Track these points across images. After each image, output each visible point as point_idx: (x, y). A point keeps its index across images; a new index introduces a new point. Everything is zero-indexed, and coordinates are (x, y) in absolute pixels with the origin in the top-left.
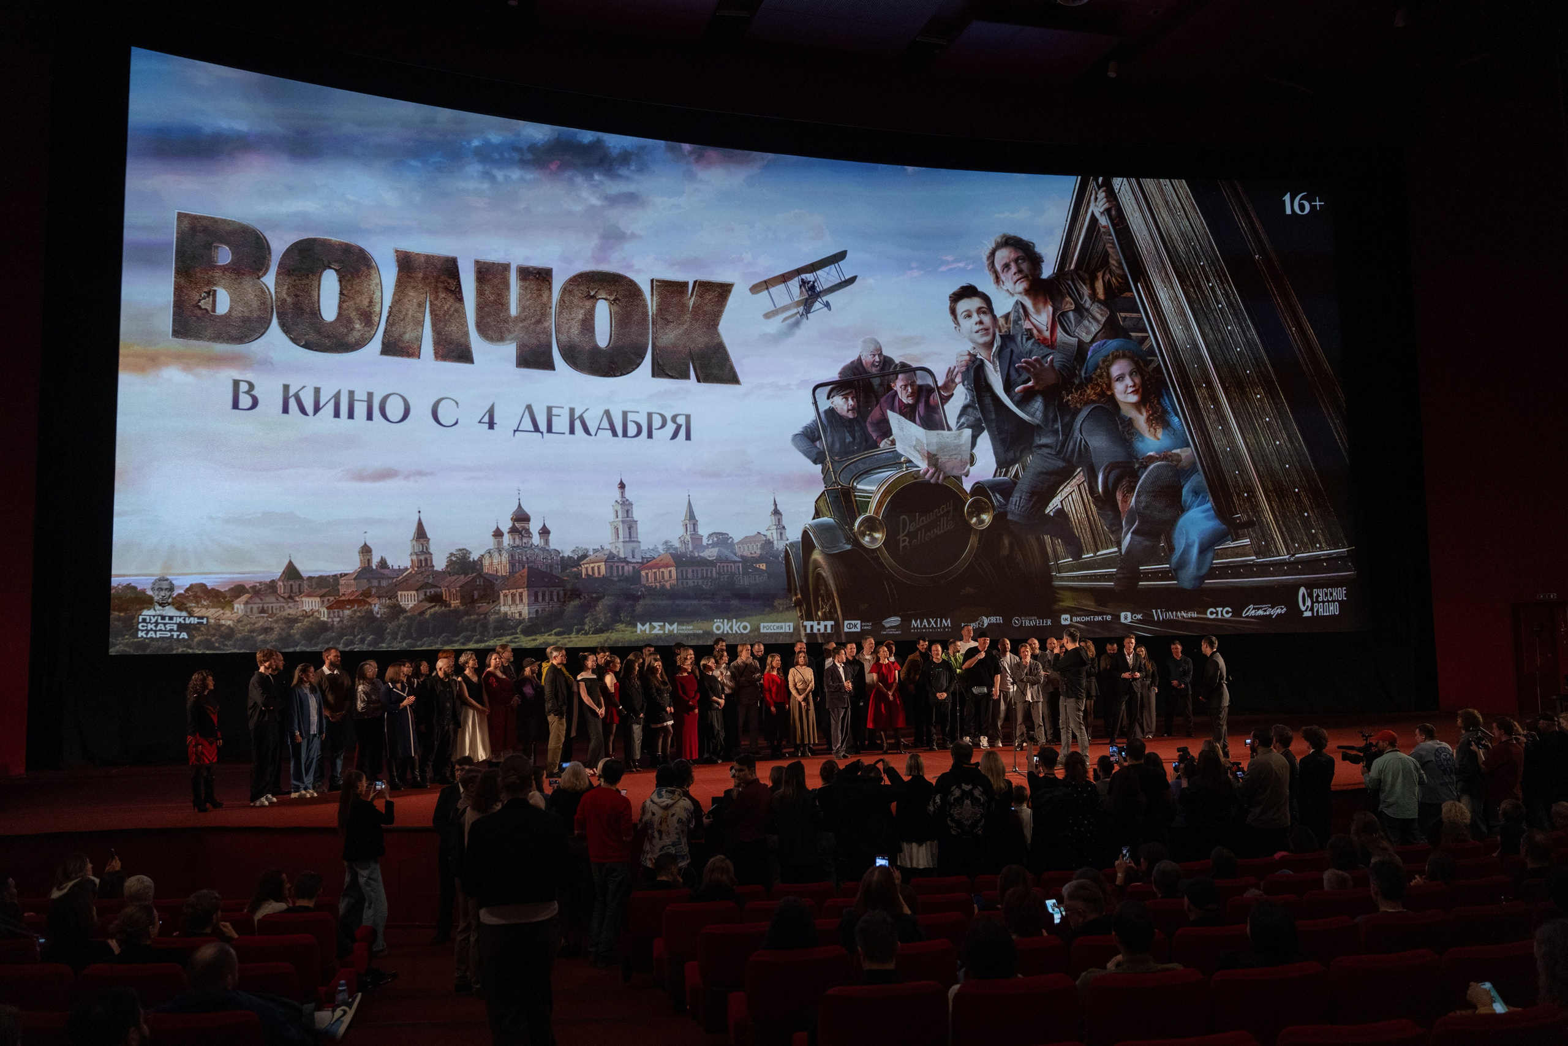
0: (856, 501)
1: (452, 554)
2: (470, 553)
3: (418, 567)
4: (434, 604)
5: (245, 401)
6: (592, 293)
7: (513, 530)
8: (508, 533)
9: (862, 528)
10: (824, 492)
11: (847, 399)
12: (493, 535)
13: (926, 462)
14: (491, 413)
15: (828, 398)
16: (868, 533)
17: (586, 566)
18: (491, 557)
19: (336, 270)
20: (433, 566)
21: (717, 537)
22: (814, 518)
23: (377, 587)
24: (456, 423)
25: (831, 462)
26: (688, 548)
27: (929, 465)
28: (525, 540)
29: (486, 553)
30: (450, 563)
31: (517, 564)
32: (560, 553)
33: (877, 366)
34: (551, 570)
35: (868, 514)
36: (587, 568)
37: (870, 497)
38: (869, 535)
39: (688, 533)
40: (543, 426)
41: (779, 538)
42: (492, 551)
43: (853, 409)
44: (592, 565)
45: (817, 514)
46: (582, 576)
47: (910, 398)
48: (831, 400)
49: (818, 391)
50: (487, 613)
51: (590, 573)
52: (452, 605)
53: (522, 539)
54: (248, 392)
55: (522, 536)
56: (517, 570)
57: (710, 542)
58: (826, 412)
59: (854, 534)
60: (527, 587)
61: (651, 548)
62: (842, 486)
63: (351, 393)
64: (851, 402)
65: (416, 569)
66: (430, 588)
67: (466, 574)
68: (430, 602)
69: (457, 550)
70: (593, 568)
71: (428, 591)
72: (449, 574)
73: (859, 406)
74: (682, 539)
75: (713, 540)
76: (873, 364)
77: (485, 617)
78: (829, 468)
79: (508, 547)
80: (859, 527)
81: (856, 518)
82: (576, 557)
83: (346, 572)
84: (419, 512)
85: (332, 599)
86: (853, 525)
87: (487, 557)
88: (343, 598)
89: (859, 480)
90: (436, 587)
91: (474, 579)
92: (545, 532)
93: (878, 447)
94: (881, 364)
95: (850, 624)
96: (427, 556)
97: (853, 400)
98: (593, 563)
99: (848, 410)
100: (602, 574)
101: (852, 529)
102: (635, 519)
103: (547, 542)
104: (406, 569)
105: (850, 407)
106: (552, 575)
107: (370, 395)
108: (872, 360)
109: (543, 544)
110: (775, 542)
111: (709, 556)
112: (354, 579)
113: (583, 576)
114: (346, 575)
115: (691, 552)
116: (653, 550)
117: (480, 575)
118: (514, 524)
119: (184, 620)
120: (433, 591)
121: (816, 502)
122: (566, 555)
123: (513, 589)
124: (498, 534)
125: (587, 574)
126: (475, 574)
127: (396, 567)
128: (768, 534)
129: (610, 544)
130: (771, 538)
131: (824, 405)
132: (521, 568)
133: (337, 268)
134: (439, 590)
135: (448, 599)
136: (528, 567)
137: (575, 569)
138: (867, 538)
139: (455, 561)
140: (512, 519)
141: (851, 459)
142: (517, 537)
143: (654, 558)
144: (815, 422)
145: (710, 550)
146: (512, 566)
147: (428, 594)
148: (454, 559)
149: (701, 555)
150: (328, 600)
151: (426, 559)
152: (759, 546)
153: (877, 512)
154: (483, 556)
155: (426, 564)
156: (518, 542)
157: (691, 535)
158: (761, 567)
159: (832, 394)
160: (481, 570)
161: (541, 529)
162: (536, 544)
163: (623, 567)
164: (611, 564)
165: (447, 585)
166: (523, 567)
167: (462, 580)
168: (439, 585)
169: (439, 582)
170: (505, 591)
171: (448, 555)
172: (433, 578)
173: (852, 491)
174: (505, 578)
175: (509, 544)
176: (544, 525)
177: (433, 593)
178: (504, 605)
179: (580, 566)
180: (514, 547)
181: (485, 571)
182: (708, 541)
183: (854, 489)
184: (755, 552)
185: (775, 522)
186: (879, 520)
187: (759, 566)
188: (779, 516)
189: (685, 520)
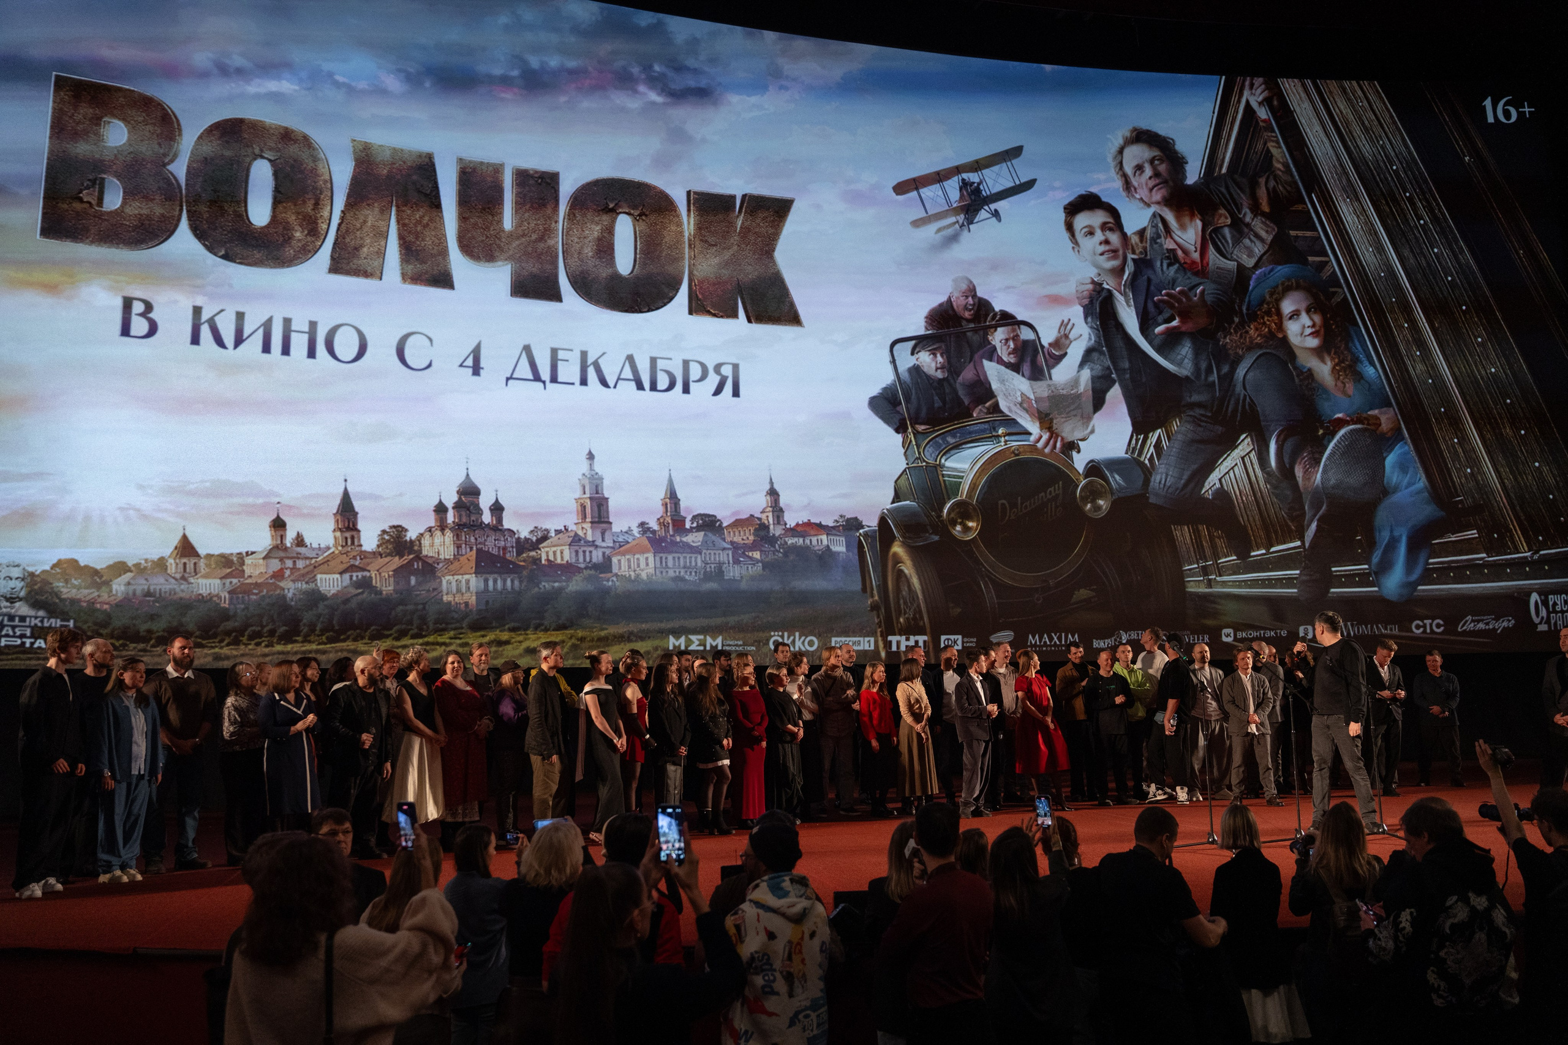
0: (945, 482)
1: (384, 532)
2: (406, 530)
3: (342, 546)
4: (360, 591)
6: (611, 206)
7: (458, 506)
8: (453, 508)
9: (953, 515)
10: (905, 470)
12: (434, 511)
13: (1037, 423)
14: (476, 355)
16: (959, 521)
17: (547, 550)
18: (431, 535)
20: (361, 546)
21: (702, 519)
22: (893, 502)
23: (291, 569)
24: (430, 365)
26: (668, 532)
28: (473, 518)
29: (426, 531)
30: (382, 543)
31: (464, 546)
32: (515, 534)
34: (504, 554)
35: (959, 498)
36: (547, 553)
37: (962, 477)
38: (962, 523)
39: (669, 514)
40: (545, 374)
41: (776, 522)
42: (432, 530)
44: (554, 549)
45: (897, 497)
46: (541, 561)
49: (897, 346)
50: (426, 602)
51: (551, 558)
52: (384, 592)
53: (469, 516)
55: (470, 512)
56: (464, 553)
57: (695, 525)
59: (943, 523)
60: (475, 573)
61: (625, 529)
62: (927, 462)
63: (287, 322)
65: (340, 548)
66: (356, 572)
67: (401, 556)
68: (357, 588)
69: (391, 527)
70: (555, 554)
71: (355, 574)
72: (381, 555)
74: (661, 521)
75: (697, 523)
77: (424, 608)
79: (453, 525)
80: (950, 512)
81: (945, 502)
82: (534, 539)
83: (254, 550)
84: (346, 480)
86: (942, 510)
87: (427, 536)
89: (947, 455)
90: (363, 570)
91: (410, 563)
92: (497, 509)
96: (354, 533)
98: (555, 546)
100: (565, 560)
101: (939, 515)
102: (607, 496)
103: (500, 520)
104: (328, 548)
106: (506, 559)
107: (313, 325)
109: (495, 522)
110: (772, 527)
111: (693, 542)
112: (264, 558)
113: (543, 562)
114: (253, 553)
115: (671, 536)
117: (419, 557)
118: (460, 498)
120: (360, 573)
121: (896, 482)
122: (522, 536)
123: (458, 575)
124: (441, 509)
125: (548, 560)
126: (411, 556)
127: (315, 545)
128: (764, 517)
129: (574, 523)
130: (766, 522)
132: (468, 550)
134: (368, 574)
135: (378, 585)
136: (477, 549)
137: (533, 554)
138: (960, 528)
139: (388, 541)
140: (458, 492)
142: (464, 514)
143: (628, 542)
145: (695, 534)
146: (458, 547)
147: (354, 578)
148: (387, 537)
149: (684, 539)
151: (353, 538)
152: (752, 531)
153: (969, 495)
154: (422, 535)
155: (353, 543)
156: (464, 520)
157: (672, 516)
158: (755, 556)
160: (420, 551)
161: (492, 505)
162: (486, 523)
163: (591, 552)
164: (577, 548)
165: (377, 568)
166: (471, 549)
167: (397, 562)
168: (368, 568)
169: (368, 564)
170: (448, 578)
171: (380, 533)
172: (361, 559)
173: (939, 469)
174: (448, 561)
175: (454, 522)
176: (497, 499)
177: (360, 577)
178: (447, 594)
179: (540, 549)
180: (461, 525)
181: (425, 552)
182: (692, 523)
183: (941, 466)
184: (748, 538)
185: (771, 503)
186: (972, 505)
187: (753, 554)
188: (776, 497)
189: (665, 498)
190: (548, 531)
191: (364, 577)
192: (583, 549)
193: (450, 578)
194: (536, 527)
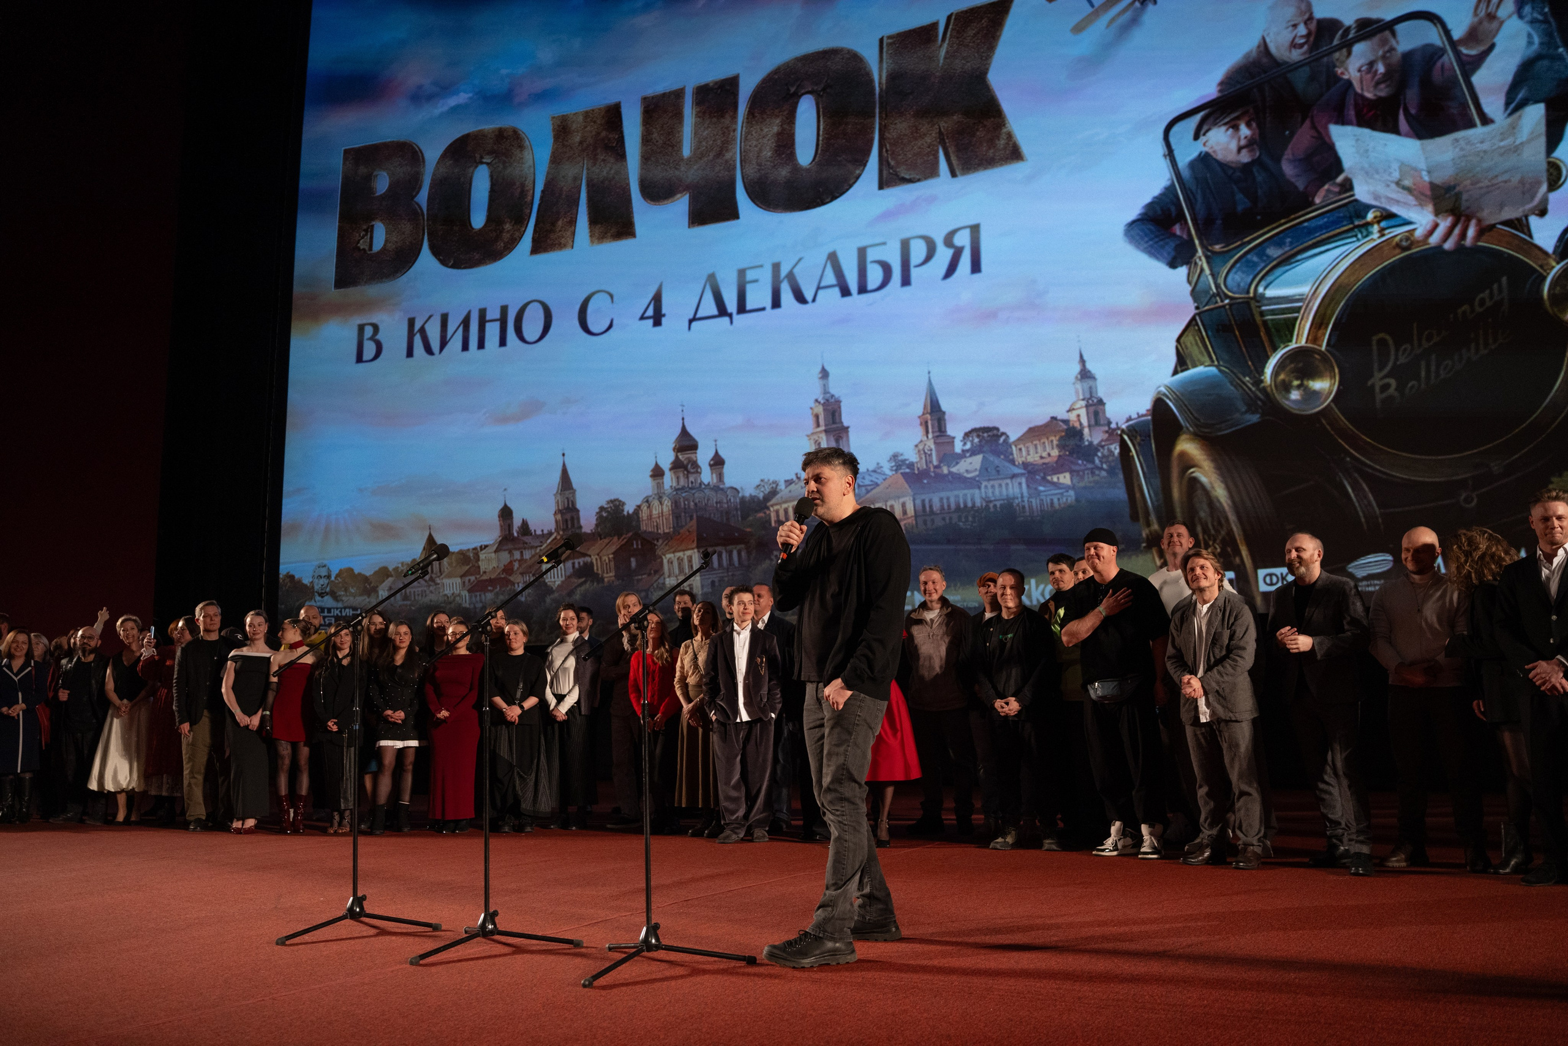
0: (1265, 323)
1: (601, 509)
2: (624, 504)
3: (564, 530)
4: (583, 579)
5: (369, 349)
7: (677, 466)
8: (671, 469)
9: (1282, 377)
10: (1193, 319)
11: (1236, 128)
12: (651, 476)
13: (1430, 208)
14: (657, 299)
15: (1196, 137)
16: (1296, 383)
17: (776, 508)
18: (649, 506)
19: (488, 164)
20: (581, 527)
21: (978, 436)
22: (1175, 373)
23: (519, 561)
24: (610, 326)
25: (1207, 258)
26: (931, 462)
27: (1437, 213)
28: (691, 479)
29: (643, 502)
30: (601, 520)
31: (683, 514)
32: (738, 492)
33: (1301, 46)
34: (728, 519)
35: (1293, 345)
36: (777, 512)
37: (1298, 309)
38: (1299, 387)
39: (930, 436)
40: (731, 306)
41: (1093, 422)
42: (650, 499)
43: (1250, 144)
44: (785, 506)
45: (1182, 363)
46: (770, 524)
47: (1382, 86)
48: (1203, 139)
49: (1175, 129)
50: (649, 589)
52: (606, 580)
53: (688, 478)
54: (372, 338)
55: (688, 472)
56: (684, 523)
57: (968, 446)
58: (1192, 165)
59: (1264, 390)
60: (697, 547)
61: (871, 469)
62: (1231, 298)
63: (483, 313)
64: (1245, 131)
65: (561, 533)
66: (578, 558)
67: (620, 536)
68: (580, 577)
69: (608, 502)
71: (576, 561)
72: (600, 535)
73: (1262, 135)
74: (921, 447)
75: (972, 442)
76: (1293, 45)
78: (1202, 270)
79: (670, 491)
80: (1276, 373)
81: (1267, 358)
82: (761, 496)
83: (485, 543)
84: (564, 455)
85: (473, 578)
86: (1262, 373)
87: (645, 508)
88: (485, 577)
89: (1269, 278)
90: (585, 556)
91: (629, 542)
92: (718, 462)
93: (1312, 203)
94: (1312, 39)
95: (1271, 575)
96: (574, 513)
97: (1248, 125)
98: (785, 502)
99: (1240, 149)
101: (1258, 382)
102: (846, 424)
103: (720, 477)
104: (550, 534)
105: (1243, 142)
106: (730, 525)
107: (504, 310)
108: (1290, 37)
109: (715, 481)
110: (1086, 431)
111: (967, 471)
112: (495, 552)
114: (486, 546)
115: (936, 467)
116: (874, 471)
117: (637, 534)
118: (677, 457)
119: (341, 612)
120: (581, 560)
121: (1178, 340)
122: (748, 495)
123: (679, 551)
124: (657, 473)
126: (630, 534)
127: (539, 532)
128: (1072, 416)
130: (1077, 425)
131: (1188, 151)
132: (688, 519)
133: (489, 161)
134: (588, 559)
135: (600, 572)
136: (697, 517)
137: (761, 515)
138: (1295, 395)
139: (606, 518)
140: (674, 449)
141: (1249, 242)
142: (681, 475)
143: (877, 485)
144: (1169, 190)
145: (969, 460)
146: (677, 517)
147: (577, 566)
148: (604, 515)
149: (954, 470)
150: (469, 580)
151: (572, 519)
152: (1055, 442)
153: (1314, 337)
154: (639, 507)
155: (573, 525)
156: (682, 482)
157: (935, 438)
158: (1062, 480)
159: (1205, 128)
160: (639, 527)
161: (712, 460)
162: (706, 482)
165: (597, 551)
166: (691, 518)
167: (615, 544)
168: (589, 553)
169: (589, 548)
170: (669, 556)
171: (597, 510)
172: (581, 543)
173: (1253, 304)
174: (667, 537)
175: (671, 487)
176: (717, 452)
177: (582, 564)
178: (669, 576)
179: (768, 508)
180: (678, 489)
181: (643, 527)
182: (965, 444)
183: (1259, 299)
184: (1049, 455)
185: (1084, 394)
186: (1320, 352)
187: (1058, 478)
188: (1090, 382)
189: (923, 414)
190: (776, 483)
191: (585, 564)
193: (671, 555)
194: (762, 481)
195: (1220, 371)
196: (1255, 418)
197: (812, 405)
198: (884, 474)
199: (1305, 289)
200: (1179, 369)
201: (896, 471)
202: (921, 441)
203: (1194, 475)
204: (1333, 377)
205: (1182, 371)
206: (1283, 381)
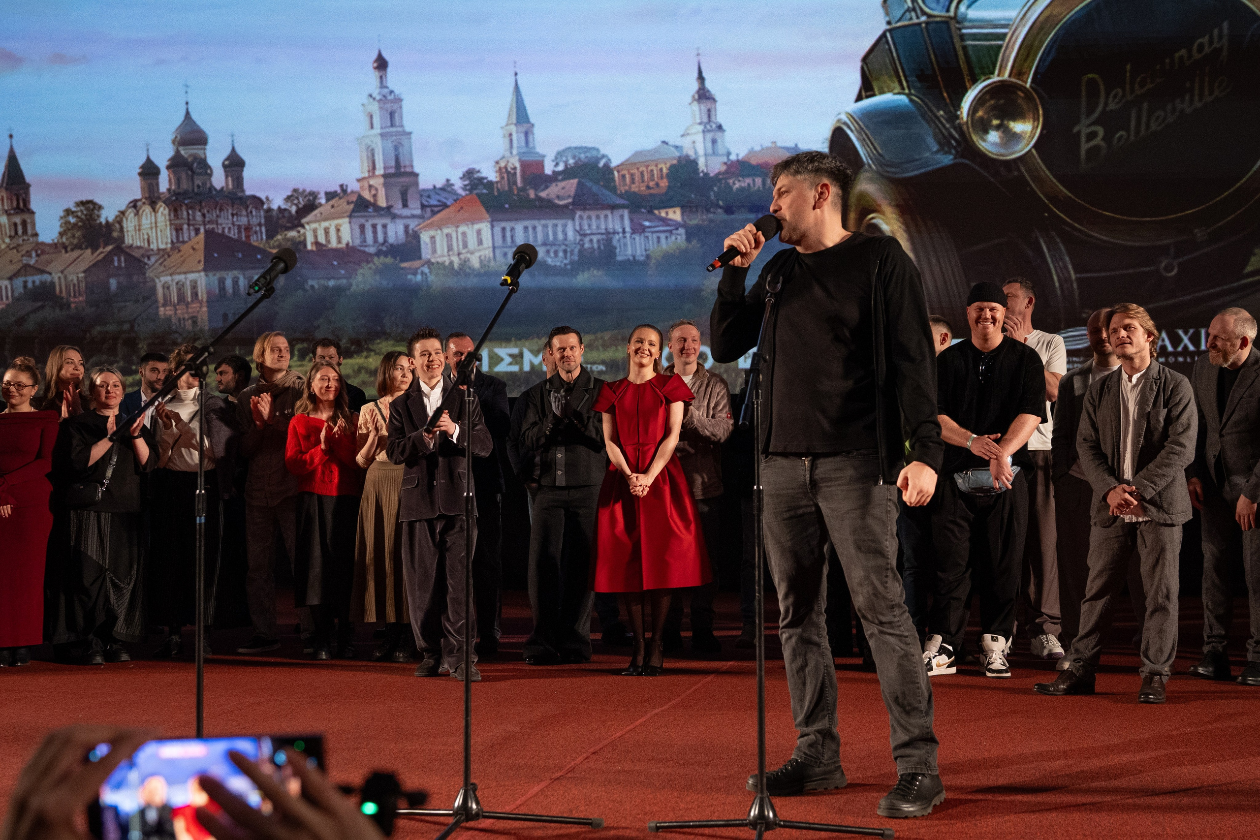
0: (965, 48)
1: (68, 212)
2: (100, 207)
3: (11, 237)
4: (39, 304)
7: (176, 163)
8: (168, 168)
9: (980, 113)
10: (883, 36)
12: (140, 174)
16: (995, 122)
17: (313, 226)
18: (137, 214)
20: (36, 235)
21: (575, 160)
26: (515, 183)
28: (198, 181)
29: (128, 207)
30: (67, 229)
31: (185, 227)
32: (262, 203)
34: (248, 237)
35: (995, 78)
36: (315, 231)
37: (1002, 37)
38: (998, 128)
39: (515, 151)
42: (138, 204)
44: (325, 224)
46: (305, 246)
50: (135, 319)
51: (322, 239)
52: (73, 306)
53: (192, 180)
55: (193, 172)
56: (186, 239)
59: (959, 128)
60: (205, 270)
62: (931, 16)
65: (7, 240)
66: (32, 275)
67: (95, 248)
68: (34, 300)
69: (78, 204)
70: (327, 232)
71: (29, 279)
72: (65, 248)
74: (502, 166)
75: (566, 164)
77: (132, 327)
79: (168, 195)
80: (971, 109)
81: (965, 91)
82: (294, 209)
84: (10, 135)
86: (958, 107)
87: (131, 214)
90: (42, 272)
91: (108, 259)
92: (234, 164)
96: (26, 216)
98: (327, 218)
100: (344, 241)
101: (953, 118)
103: (239, 181)
106: (250, 245)
109: (231, 186)
111: (558, 197)
113: (309, 247)
115: (520, 189)
117: (120, 248)
118: (178, 152)
120: (38, 279)
121: (865, 60)
122: (275, 206)
123: (180, 273)
124: (149, 171)
125: (317, 243)
126: (109, 248)
128: (686, 142)
129: (359, 180)
132: (193, 233)
134: (46, 278)
135: (64, 294)
136: (206, 232)
137: (292, 234)
138: (994, 136)
139: (75, 225)
140: (174, 142)
142: (184, 176)
143: (446, 206)
146: (177, 230)
147: (30, 285)
148: (72, 220)
149: (543, 194)
151: (24, 223)
153: (1018, 71)
154: (123, 213)
155: (25, 231)
156: (185, 185)
157: (521, 156)
158: (671, 215)
160: (122, 239)
161: (227, 159)
162: (218, 187)
163: (385, 226)
164: (362, 221)
165: (61, 269)
166: (197, 231)
167: (88, 257)
168: (48, 269)
169: (49, 263)
170: (164, 279)
171: (62, 214)
172: (38, 255)
173: (953, 22)
174: (163, 254)
175: (169, 190)
176: (233, 150)
177: (37, 283)
178: (164, 305)
179: (303, 226)
180: (179, 194)
181: (128, 240)
182: (557, 165)
183: (958, 20)
184: (657, 184)
185: (701, 118)
186: (1023, 89)
187: (667, 213)
188: (709, 104)
189: (507, 125)
190: (314, 195)
191: (43, 284)
192: (371, 222)
193: (169, 278)
194: (295, 191)
195: (911, 100)
196: (947, 160)
197: (365, 100)
198: (455, 193)
199: (1012, 14)
200: (863, 94)
201: (471, 191)
202: (503, 157)
203: (874, 221)
204: (1036, 119)
205: (867, 97)
206: (981, 118)
